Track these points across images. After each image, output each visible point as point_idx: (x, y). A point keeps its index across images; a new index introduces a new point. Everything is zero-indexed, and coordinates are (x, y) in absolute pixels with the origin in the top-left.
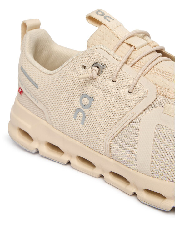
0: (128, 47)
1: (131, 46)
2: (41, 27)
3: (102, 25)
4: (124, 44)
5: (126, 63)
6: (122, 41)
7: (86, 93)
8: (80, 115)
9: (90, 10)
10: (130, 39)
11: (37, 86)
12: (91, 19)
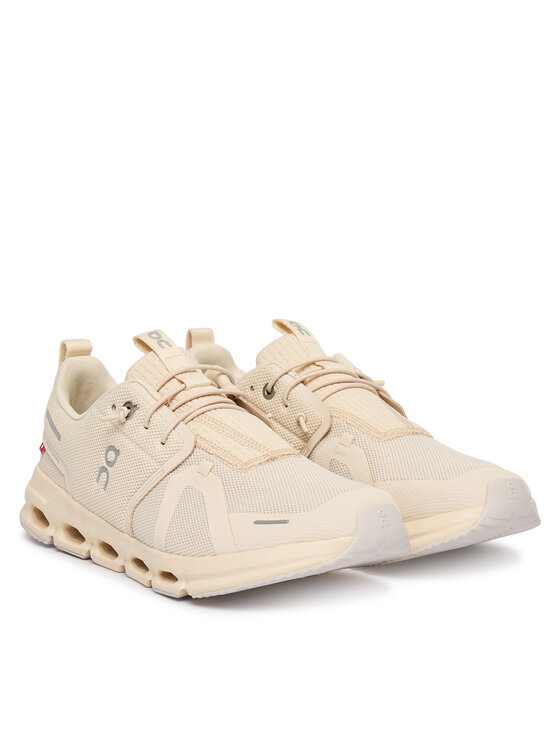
0: (178, 384)
1: (182, 383)
2: (92, 354)
3: (152, 353)
4: (174, 380)
5: (167, 403)
6: (170, 376)
7: (112, 444)
8: (104, 475)
9: (141, 331)
10: (184, 374)
11: (59, 438)
12: (139, 342)
